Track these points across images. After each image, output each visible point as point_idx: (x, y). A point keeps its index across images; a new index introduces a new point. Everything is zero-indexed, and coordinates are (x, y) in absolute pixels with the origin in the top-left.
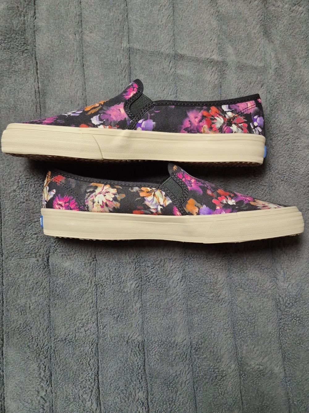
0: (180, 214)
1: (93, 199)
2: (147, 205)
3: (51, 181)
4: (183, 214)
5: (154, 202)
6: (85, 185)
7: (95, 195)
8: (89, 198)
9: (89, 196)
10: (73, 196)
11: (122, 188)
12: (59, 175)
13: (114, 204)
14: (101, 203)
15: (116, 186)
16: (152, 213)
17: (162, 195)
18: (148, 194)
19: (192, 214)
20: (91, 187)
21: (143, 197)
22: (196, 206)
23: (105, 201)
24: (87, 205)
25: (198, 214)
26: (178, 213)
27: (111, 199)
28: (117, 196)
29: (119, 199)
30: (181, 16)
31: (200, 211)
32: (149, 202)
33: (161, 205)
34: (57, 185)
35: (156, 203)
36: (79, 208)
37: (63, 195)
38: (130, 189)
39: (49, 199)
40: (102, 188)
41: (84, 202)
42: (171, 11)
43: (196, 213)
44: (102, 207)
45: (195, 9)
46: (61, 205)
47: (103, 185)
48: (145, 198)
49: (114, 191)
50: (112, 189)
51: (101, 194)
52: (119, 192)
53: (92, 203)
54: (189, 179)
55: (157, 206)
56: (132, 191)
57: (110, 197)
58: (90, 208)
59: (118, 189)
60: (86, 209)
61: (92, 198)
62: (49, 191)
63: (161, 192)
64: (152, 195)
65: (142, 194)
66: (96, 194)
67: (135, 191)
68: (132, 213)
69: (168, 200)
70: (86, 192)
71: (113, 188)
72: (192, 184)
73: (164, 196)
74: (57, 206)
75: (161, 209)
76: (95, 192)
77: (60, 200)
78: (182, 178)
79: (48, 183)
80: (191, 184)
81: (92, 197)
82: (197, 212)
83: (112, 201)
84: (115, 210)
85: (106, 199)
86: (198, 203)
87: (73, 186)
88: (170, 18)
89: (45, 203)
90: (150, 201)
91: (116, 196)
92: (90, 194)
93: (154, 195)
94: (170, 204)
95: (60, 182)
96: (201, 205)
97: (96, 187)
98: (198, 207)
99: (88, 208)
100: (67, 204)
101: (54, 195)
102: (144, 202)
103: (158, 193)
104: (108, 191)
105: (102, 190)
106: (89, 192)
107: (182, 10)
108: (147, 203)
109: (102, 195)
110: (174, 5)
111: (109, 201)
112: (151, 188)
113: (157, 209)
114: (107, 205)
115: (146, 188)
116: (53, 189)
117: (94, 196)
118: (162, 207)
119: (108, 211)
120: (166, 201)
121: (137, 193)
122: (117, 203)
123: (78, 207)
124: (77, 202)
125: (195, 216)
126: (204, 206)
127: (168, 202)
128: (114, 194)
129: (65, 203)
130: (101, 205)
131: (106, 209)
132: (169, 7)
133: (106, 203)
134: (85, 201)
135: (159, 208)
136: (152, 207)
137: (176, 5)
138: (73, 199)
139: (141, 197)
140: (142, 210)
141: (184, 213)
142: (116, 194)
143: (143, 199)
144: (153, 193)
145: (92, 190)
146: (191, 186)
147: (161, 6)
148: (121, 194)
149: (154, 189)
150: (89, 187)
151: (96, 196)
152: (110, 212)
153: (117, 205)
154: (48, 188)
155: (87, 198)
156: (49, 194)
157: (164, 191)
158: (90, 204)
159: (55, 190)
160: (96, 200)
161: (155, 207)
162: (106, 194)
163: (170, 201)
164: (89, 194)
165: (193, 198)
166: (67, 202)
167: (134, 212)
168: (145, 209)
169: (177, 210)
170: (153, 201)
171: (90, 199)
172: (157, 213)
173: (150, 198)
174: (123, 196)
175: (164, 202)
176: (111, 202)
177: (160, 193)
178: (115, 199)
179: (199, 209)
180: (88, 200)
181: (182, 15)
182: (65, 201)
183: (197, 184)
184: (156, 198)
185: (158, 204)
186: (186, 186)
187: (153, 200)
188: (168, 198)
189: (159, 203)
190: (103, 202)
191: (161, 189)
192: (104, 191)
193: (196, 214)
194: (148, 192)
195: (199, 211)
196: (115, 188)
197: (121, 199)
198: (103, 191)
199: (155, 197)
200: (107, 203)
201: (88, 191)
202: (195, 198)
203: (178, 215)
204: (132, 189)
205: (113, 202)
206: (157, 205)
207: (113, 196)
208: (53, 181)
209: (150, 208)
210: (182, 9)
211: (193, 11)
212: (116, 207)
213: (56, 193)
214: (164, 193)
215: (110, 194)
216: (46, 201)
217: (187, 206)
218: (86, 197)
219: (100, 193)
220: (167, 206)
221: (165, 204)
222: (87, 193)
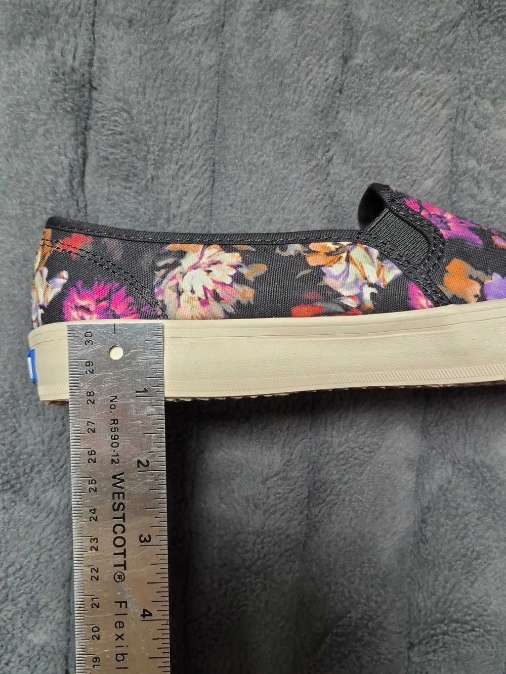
0: (430, 303)
1: (178, 284)
2: (331, 289)
3: (55, 251)
4: (437, 304)
5: (351, 279)
6: (151, 252)
7: (181, 273)
8: (165, 281)
9: (164, 277)
10: (118, 280)
11: (254, 250)
12: (74, 235)
13: (238, 292)
14: (200, 293)
15: (239, 247)
16: (347, 311)
17: (371, 257)
18: (331, 258)
19: (462, 301)
20: (168, 254)
21: (319, 267)
22: (471, 277)
23: (211, 286)
24: (162, 301)
25: (482, 298)
26: (423, 301)
27: (228, 281)
28: (244, 270)
29: (251, 278)
30: (232, 197)
31: (486, 289)
32: (337, 278)
33: (371, 285)
34: (70, 259)
35: (357, 280)
36: (139, 310)
37: (88, 283)
38: (278, 250)
39: (50, 297)
40: (199, 253)
41: (153, 295)
42: (206, 182)
43: (476, 296)
44: (204, 303)
45: (270, 183)
46: (86, 310)
47: (201, 246)
48: (323, 268)
49: (235, 258)
50: (228, 255)
51: (199, 270)
52: (247, 260)
53: (175, 295)
54: (438, 213)
55: (361, 288)
56: (284, 254)
57: (224, 274)
58: (170, 309)
59: (242, 253)
60: (160, 313)
61: (174, 282)
62: (49, 278)
63: (367, 250)
64: (343, 259)
65: (312, 261)
66: (184, 271)
67: (292, 253)
68: (288, 315)
69: (391, 269)
70: (155, 268)
71: (229, 251)
72: (449, 224)
73: (376, 260)
74: (75, 314)
75: (372, 294)
76: (180, 264)
77: (82, 297)
78: (418, 211)
79: (46, 258)
80: (446, 223)
81: (174, 278)
82: (478, 292)
83: (231, 285)
84: (243, 311)
85: (214, 282)
86: (476, 268)
87: (118, 255)
88: (202, 200)
89: (41, 311)
90: (339, 276)
91: (240, 270)
92: (167, 272)
93: (348, 259)
94: (397, 280)
95: (77, 251)
96: (487, 273)
97: (182, 254)
98: (477, 280)
99: (164, 308)
100: (103, 303)
101: (65, 286)
102: (321, 279)
103: (358, 252)
104: (217, 259)
105: (201, 258)
106: (163, 267)
107: (237, 182)
108: (328, 281)
109: (200, 272)
110: (217, 166)
111: (223, 284)
112: (335, 243)
113: (359, 296)
114: (217, 298)
115: (323, 243)
116: (62, 270)
117: (179, 276)
118: (374, 290)
119: (222, 314)
120: (386, 273)
121: (300, 260)
122: (247, 288)
123: (135, 308)
124: (131, 295)
125: (473, 308)
126: (496, 277)
127: (392, 273)
128: (236, 267)
129: (98, 301)
130: (200, 299)
131: (215, 308)
132: (202, 170)
133: (214, 291)
134: (156, 290)
135: (367, 292)
136: (345, 292)
137: (222, 166)
138: (118, 289)
139: (313, 268)
140: (319, 304)
141: (440, 300)
142: (240, 266)
143: (318, 273)
144: (344, 255)
145: (170, 261)
146: (449, 228)
147: (181, 166)
148: (255, 266)
149: (345, 243)
150: (161, 256)
151: (184, 275)
152: (229, 316)
153: (247, 294)
154: (46, 271)
155: (160, 283)
156: (51, 285)
157: (376, 247)
158: (168, 297)
159: (65, 274)
160: (185, 285)
161: (355, 291)
162: (213, 268)
163: (397, 272)
164: (163, 271)
165: (459, 257)
166: (101, 298)
167: (295, 310)
168: (327, 299)
169: (420, 292)
170: (347, 275)
171: (168, 284)
172: (362, 310)
173: (337, 269)
174: (261, 269)
175: (378, 274)
176: (227, 288)
177: (364, 252)
178: (239, 279)
179: (482, 284)
180: (162, 286)
181: (236, 195)
182: (96, 297)
183: (462, 223)
184: (356, 265)
185: (362, 281)
186: (436, 230)
187: (346, 273)
188: (388, 264)
189: (366, 279)
190: (205, 289)
191: (366, 242)
192: (205, 260)
193: (476, 299)
194: (329, 254)
195: (482, 291)
196: (235, 250)
197: (256, 278)
198: (202, 261)
199: (351, 266)
200: (219, 290)
201: (161, 264)
202: (466, 257)
203: (423, 308)
204: (284, 250)
205: (235, 285)
206: (360, 284)
207: (233, 272)
208: (60, 251)
209: (339, 295)
210: (236, 179)
211: (265, 189)
212: (244, 301)
213: (69, 280)
214: (375, 252)
215: (224, 266)
216: (42, 307)
217: (447, 278)
218: (157, 279)
219: (194, 267)
220: (389, 285)
221: (384, 280)
222: (159, 269)
